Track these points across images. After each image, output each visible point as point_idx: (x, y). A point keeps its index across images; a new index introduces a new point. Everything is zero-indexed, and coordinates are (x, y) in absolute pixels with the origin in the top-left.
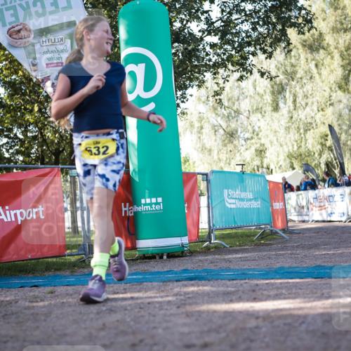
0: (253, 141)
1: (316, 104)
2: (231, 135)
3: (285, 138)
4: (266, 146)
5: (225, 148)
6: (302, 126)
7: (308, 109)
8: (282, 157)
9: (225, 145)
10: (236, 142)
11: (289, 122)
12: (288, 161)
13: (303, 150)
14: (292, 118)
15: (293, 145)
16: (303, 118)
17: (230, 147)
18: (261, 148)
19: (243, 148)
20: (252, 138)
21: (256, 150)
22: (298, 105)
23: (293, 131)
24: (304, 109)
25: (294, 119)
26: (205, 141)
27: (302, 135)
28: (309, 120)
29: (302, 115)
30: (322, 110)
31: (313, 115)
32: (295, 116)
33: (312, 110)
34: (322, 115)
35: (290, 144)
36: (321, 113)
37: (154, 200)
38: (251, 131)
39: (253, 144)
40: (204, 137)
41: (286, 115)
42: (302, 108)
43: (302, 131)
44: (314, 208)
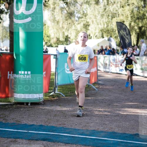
0: (83, 19)
1: (119, 3)
2: (71, 15)
3: (100, 20)
4: (89, 23)
5: (66, 22)
6: (110, 15)
7: (115, 5)
8: (97, 31)
9: (67, 20)
10: (73, 19)
11: (103, 12)
12: (101, 33)
13: (109, 28)
14: (105, 9)
15: (104, 24)
16: (112, 10)
17: (69, 21)
18: (87, 24)
19: (77, 23)
20: (82, 17)
21: (84, 25)
22: (109, 2)
23: (105, 17)
24: (113, 5)
25: (106, 10)
26: (56, 16)
27: (110, 20)
28: (115, 12)
29: (111, 8)
30: (123, 7)
31: (117, 9)
32: (107, 9)
33: (117, 6)
34: (122, 10)
35: (102, 24)
36: (122, 9)
37: (26, 72)
38: (82, 13)
39: (82, 21)
40: (55, 14)
41: (103, 8)
42: (111, 4)
43: (110, 17)
44: (113, 66)
